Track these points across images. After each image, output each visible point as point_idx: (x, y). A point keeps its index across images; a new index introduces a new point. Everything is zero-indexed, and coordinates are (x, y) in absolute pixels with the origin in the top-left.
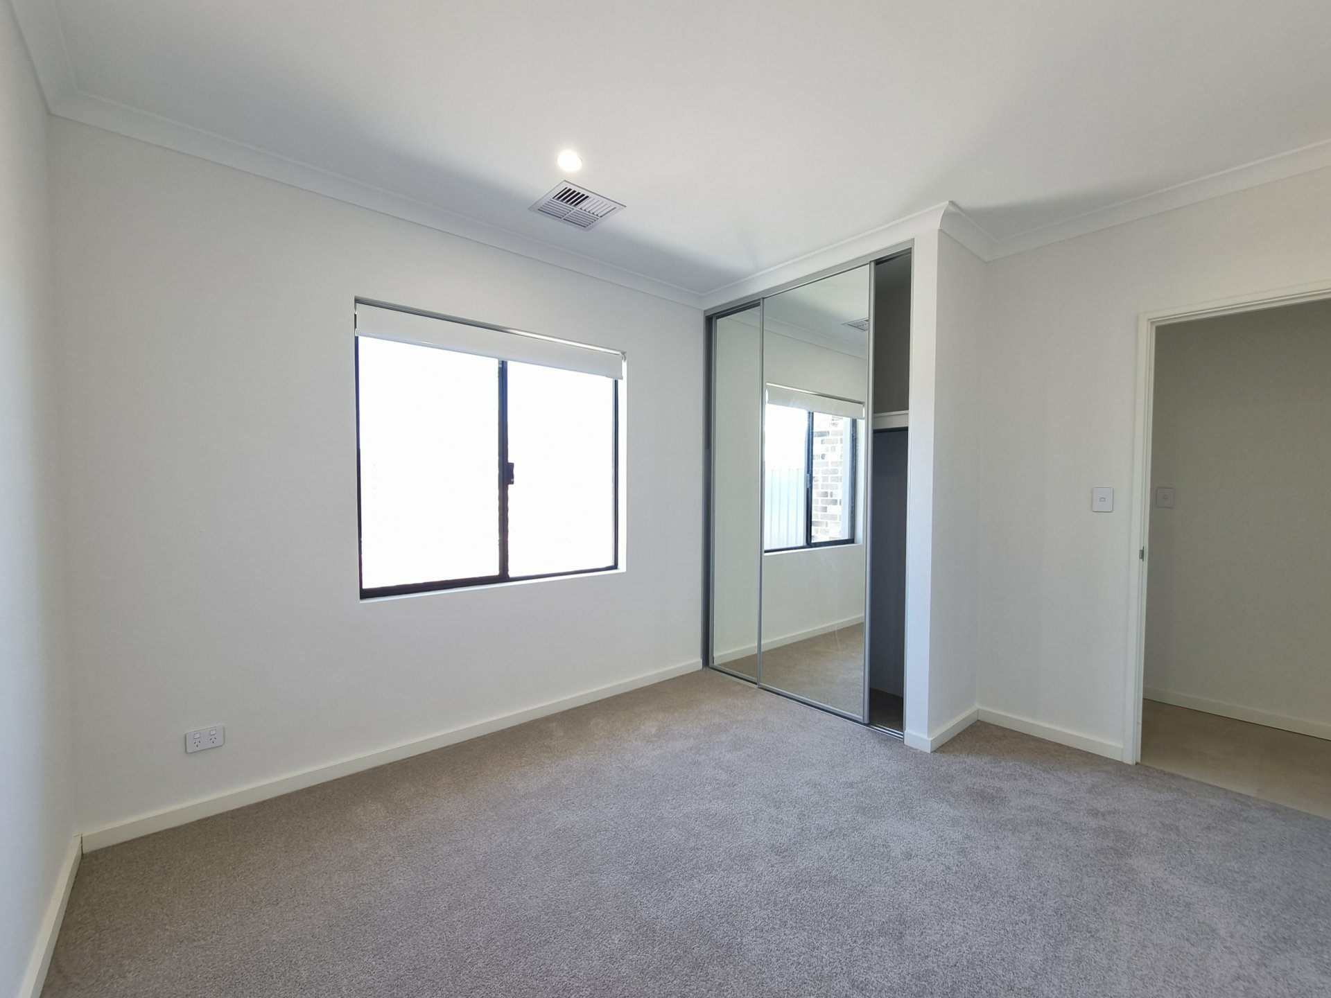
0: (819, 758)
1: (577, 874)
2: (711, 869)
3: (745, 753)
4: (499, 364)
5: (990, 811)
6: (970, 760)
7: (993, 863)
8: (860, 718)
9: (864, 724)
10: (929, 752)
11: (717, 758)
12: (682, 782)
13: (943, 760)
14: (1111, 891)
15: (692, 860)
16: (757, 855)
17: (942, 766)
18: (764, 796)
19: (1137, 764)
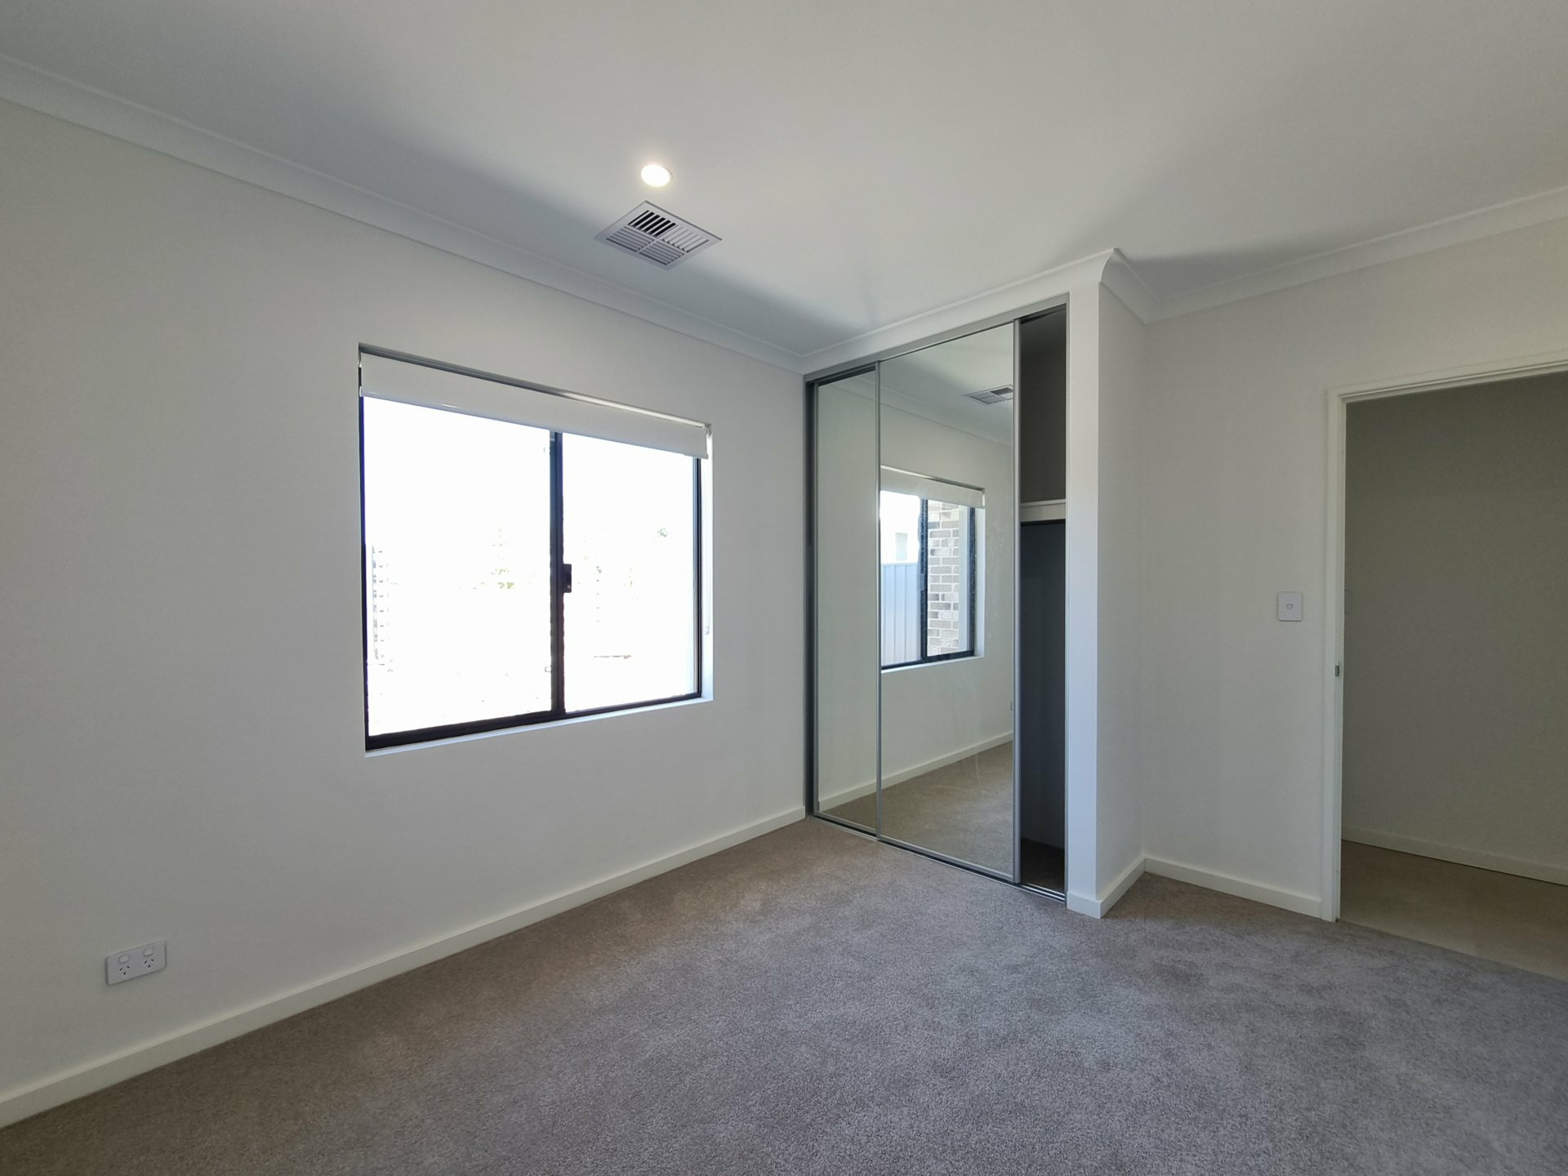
0: (969, 933)
1: (684, 1127)
2: (861, 1104)
3: (877, 932)
4: (551, 437)
5: (1188, 995)
6: (1150, 927)
7: (1209, 1069)
8: (1009, 876)
9: (1014, 884)
10: (1099, 918)
11: (844, 940)
12: (804, 977)
13: (1117, 928)
14: (1356, 1097)
15: (835, 1093)
16: (917, 1078)
17: (1118, 936)
18: (911, 991)
19: (1337, 920)
